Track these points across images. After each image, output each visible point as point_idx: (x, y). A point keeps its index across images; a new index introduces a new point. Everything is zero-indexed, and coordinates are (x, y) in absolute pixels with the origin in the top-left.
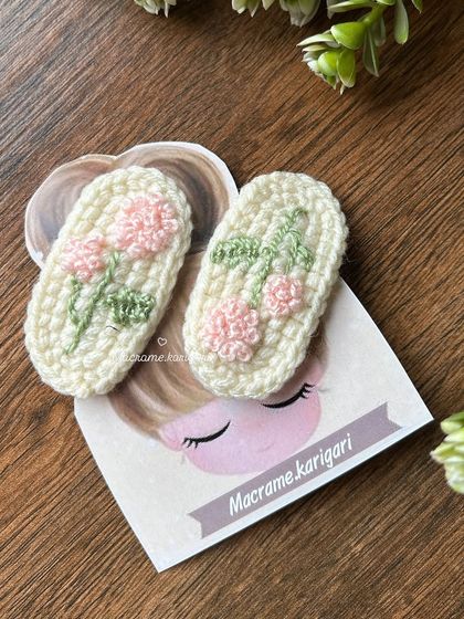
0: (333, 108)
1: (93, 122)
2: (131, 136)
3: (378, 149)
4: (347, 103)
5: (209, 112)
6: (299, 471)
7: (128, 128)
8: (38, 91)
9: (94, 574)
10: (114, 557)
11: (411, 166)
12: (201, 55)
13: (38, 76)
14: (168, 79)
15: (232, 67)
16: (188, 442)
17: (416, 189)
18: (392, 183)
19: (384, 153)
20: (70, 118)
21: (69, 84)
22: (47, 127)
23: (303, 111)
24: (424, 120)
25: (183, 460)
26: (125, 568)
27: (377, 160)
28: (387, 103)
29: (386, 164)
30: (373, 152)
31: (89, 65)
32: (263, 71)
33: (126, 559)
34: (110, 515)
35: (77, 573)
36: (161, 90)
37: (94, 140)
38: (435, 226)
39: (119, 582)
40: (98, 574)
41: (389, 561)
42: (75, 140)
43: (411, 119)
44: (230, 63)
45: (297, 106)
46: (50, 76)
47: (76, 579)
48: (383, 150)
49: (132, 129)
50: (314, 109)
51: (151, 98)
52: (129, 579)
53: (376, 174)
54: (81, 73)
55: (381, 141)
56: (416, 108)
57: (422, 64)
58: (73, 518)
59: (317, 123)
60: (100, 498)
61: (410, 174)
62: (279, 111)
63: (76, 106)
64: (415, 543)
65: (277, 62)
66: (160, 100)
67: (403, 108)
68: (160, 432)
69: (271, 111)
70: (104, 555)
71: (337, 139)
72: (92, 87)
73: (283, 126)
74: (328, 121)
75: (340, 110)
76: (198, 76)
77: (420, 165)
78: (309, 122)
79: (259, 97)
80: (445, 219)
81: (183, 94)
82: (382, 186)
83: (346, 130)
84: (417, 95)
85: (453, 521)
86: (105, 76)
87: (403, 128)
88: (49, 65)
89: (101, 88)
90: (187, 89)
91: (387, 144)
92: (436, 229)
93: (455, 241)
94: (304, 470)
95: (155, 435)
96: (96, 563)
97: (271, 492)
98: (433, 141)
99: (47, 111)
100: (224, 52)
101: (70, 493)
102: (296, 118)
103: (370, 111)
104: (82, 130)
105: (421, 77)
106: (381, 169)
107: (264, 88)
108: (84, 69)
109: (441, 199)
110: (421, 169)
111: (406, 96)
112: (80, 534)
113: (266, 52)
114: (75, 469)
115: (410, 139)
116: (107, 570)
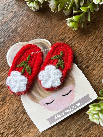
0: (73, 35)
1: (19, 34)
2: (27, 38)
3: (82, 44)
4: (76, 34)
5: (45, 34)
6: (70, 109)
7: (27, 36)
8: (8, 27)
9: (14, 133)
10: (18, 130)
11: (89, 49)
12: (44, 21)
13: (8, 24)
14: (37, 26)
15: (51, 24)
16: (46, 104)
17: (90, 54)
18: (85, 52)
19: (84, 45)
20: (14, 33)
21: (14, 26)
22: (9, 35)
23: (66, 35)
24: (93, 38)
25: (45, 108)
26: (21, 133)
27: (82, 47)
28: (85, 34)
29: (84, 48)
30: (81, 45)
31: (19, 22)
32: (58, 26)
33: (21, 131)
34: (18, 121)
35: (10, 133)
36: (35, 28)
37: (19, 39)
38: (94, 62)
39: (19, 136)
40: (15, 134)
41: (78, 135)
42: (15, 38)
43: (90, 38)
44: (50, 23)
45: (65, 34)
46: (10, 24)
47: (10, 134)
48: (83, 44)
49: (28, 37)
50: (69, 35)
51: (32, 30)
52: (21, 135)
53: (81, 50)
54: (17, 23)
55: (83, 43)
56: (91, 36)
57: (93, 26)
58: (10, 121)
59: (69, 38)
60: (16, 117)
61: (89, 50)
62: (61, 35)
63: (16, 31)
64: (85, 131)
65: (61, 24)
66: (34, 31)
67: (88, 35)
68: (39, 102)
69: (59, 34)
70: (16, 130)
71: (73, 41)
72: (20, 27)
73: (61, 38)
74: (72, 37)
75: (74, 35)
76: (43, 26)
77: (91, 48)
78: (67, 37)
79: (56, 31)
80: (96, 61)
81: (40, 30)
82: (83, 53)
83: (75, 40)
84: (92, 33)
85: (93, 127)
86: (22, 25)
87: (88, 40)
88: (10, 21)
89: (21, 27)
90: (40, 28)
91: (84, 43)
92: (94, 63)
93: (98, 66)
94: (71, 109)
95: (38, 103)
96: (14, 131)
97: (64, 114)
98: (95, 43)
99: (9, 32)
100: (49, 20)
101: (10, 116)
102: (64, 36)
103: (81, 36)
104: (17, 36)
105: (93, 29)
106: (83, 49)
107: (58, 29)
108: (18, 23)
109: (95, 56)
110: (92, 49)
111: (89, 33)
112: (11, 125)
113: (59, 21)
114: (11, 110)
115: (90, 42)
116: (17, 133)
